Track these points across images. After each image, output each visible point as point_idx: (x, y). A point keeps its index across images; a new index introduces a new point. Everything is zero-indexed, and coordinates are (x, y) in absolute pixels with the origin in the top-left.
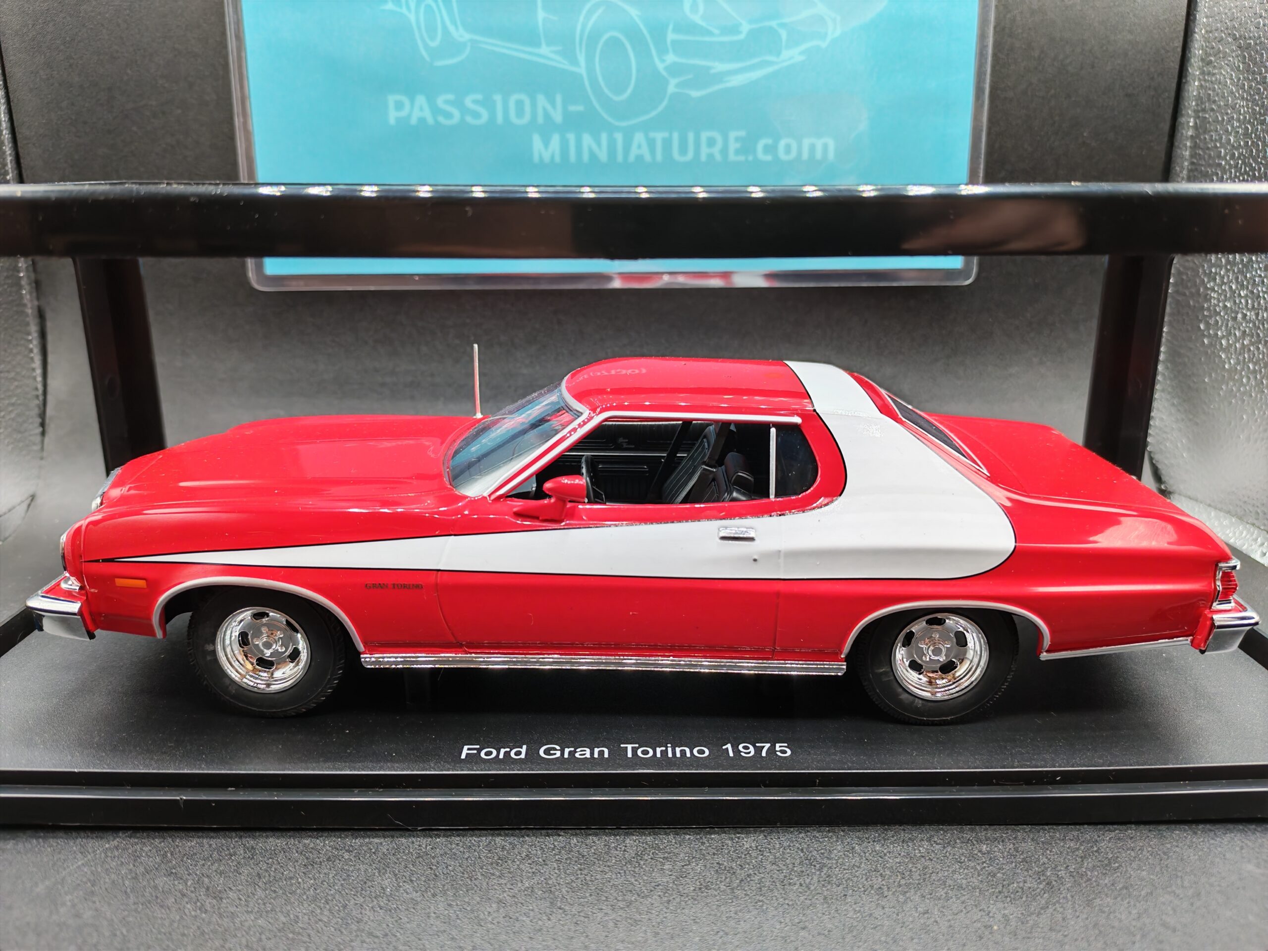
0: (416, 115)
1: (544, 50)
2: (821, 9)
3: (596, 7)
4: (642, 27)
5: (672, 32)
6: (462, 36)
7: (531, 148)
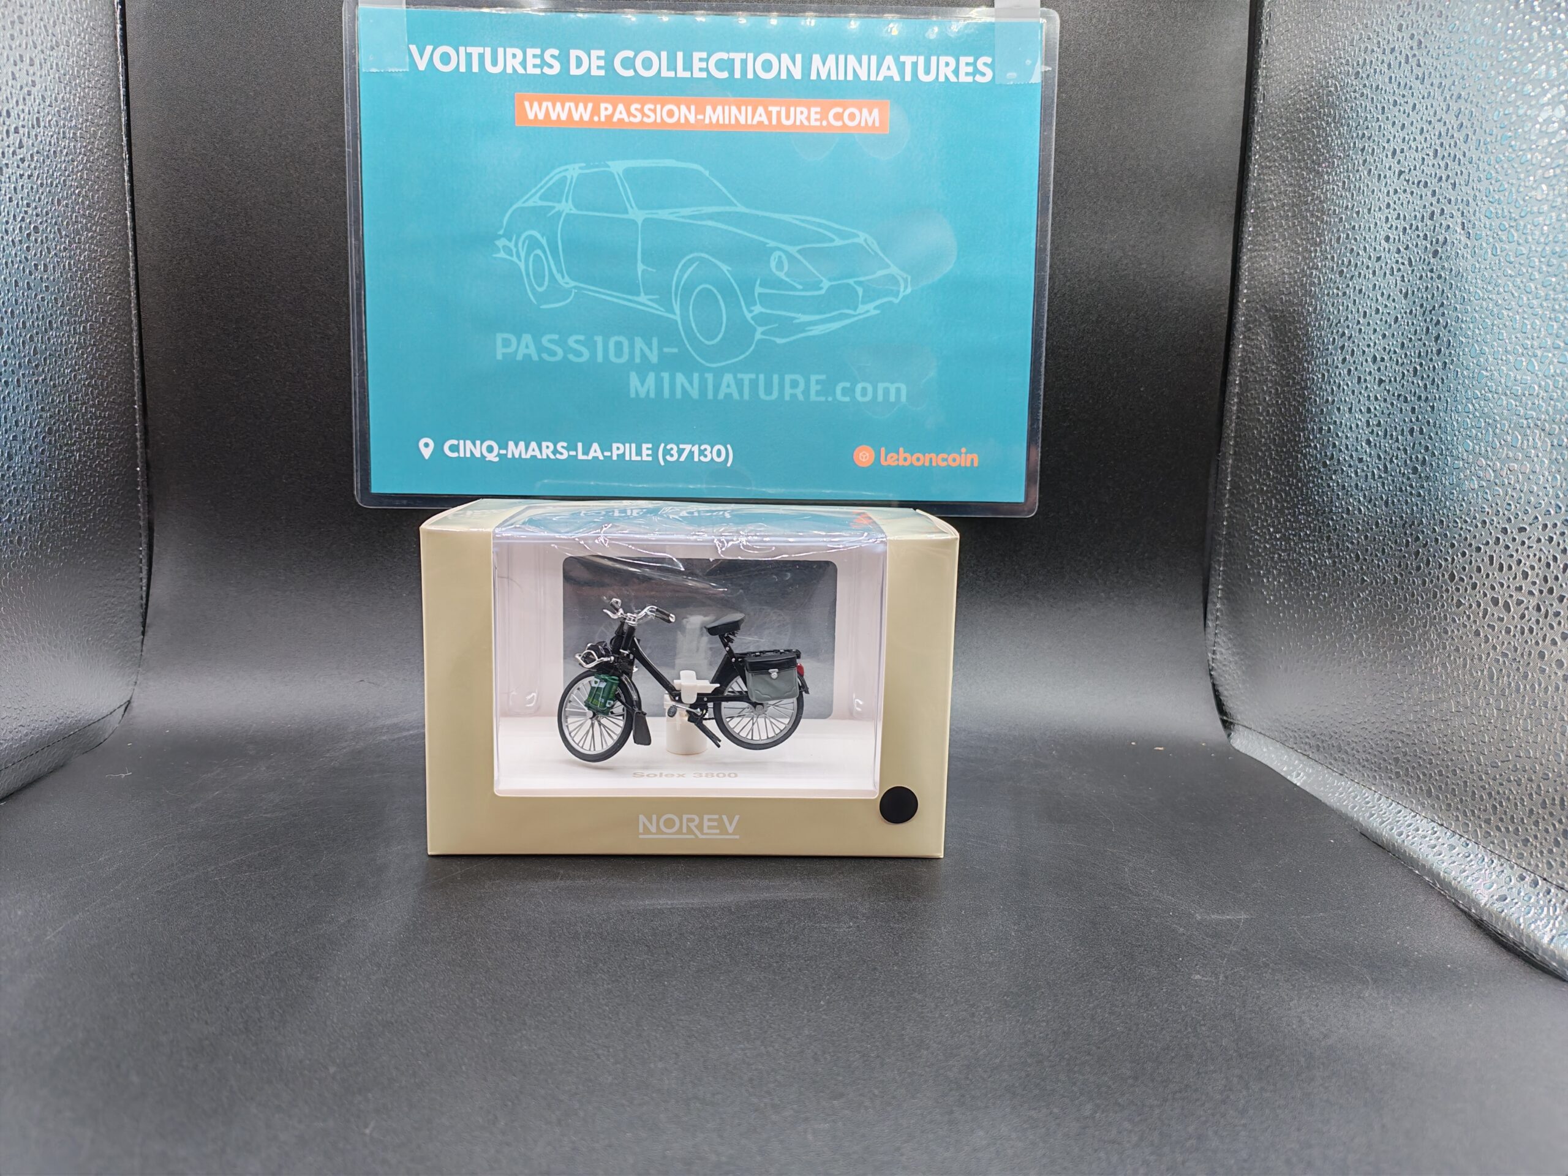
0: (522, 352)
1: (644, 298)
2: (894, 270)
3: (691, 262)
4: (733, 282)
5: (761, 285)
6: (567, 283)
7: (628, 384)
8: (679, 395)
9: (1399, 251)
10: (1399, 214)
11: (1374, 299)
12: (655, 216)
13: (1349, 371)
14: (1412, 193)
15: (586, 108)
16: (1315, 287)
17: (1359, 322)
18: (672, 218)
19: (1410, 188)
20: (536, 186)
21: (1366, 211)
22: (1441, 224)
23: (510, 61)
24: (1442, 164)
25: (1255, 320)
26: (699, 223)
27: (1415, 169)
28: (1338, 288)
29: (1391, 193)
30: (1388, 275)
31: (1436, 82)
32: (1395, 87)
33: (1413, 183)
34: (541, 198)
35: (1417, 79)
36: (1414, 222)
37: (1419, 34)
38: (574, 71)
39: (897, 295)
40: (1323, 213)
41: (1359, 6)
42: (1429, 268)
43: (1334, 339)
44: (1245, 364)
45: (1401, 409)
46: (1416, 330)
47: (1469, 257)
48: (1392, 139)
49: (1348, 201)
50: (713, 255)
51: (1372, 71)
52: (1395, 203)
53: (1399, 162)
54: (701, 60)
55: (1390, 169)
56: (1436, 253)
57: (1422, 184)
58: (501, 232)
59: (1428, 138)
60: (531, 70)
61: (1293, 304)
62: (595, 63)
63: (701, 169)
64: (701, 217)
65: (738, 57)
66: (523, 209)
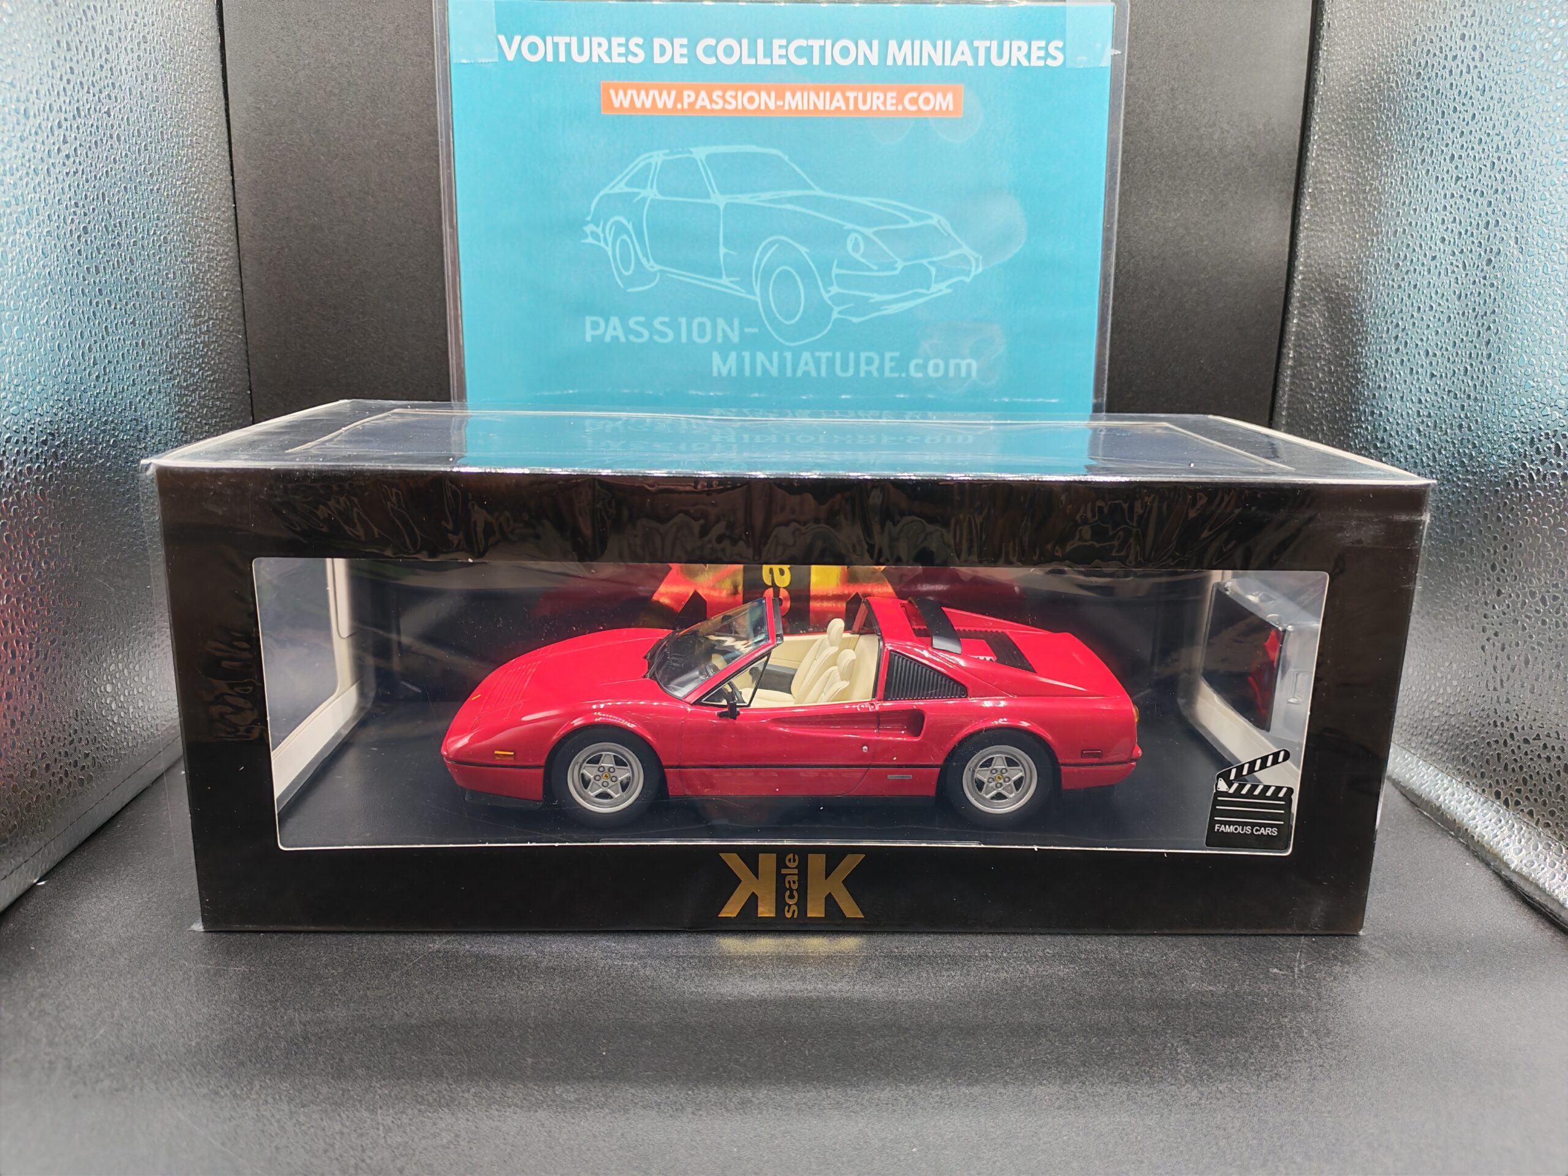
0: (610, 333)
1: (725, 280)
2: (966, 250)
3: (771, 244)
4: (811, 263)
5: (838, 267)
6: (652, 267)
7: (711, 364)
8: (759, 373)
9: (1454, 254)
10: (1455, 218)
11: (1428, 295)
12: (737, 201)
13: (1402, 361)
14: (1468, 200)
15: (669, 95)
16: (1371, 276)
17: (1413, 316)
18: (753, 202)
19: (1466, 194)
20: (622, 173)
21: (1423, 210)
22: (1495, 235)
23: (596, 50)
24: (1499, 177)
25: (1311, 298)
26: (778, 206)
27: (1472, 177)
28: (1393, 280)
29: (1448, 196)
30: (1442, 274)
31: (1496, 96)
32: (1456, 93)
33: (1470, 191)
34: (627, 185)
35: (1477, 90)
36: (1469, 228)
37: (1481, 47)
38: (657, 60)
39: (968, 274)
40: (1380, 205)
41: (1423, 8)
42: (1483, 274)
43: (1388, 329)
44: (1299, 339)
45: (1451, 405)
46: (1468, 332)
47: (1521, 271)
48: (1450, 144)
49: (1406, 197)
50: (793, 238)
51: (1434, 75)
52: (1451, 206)
53: (1457, 167)
54: (780, 47)
55: (1448, 172)
56: (1489, 261)
57: (1478, 193)
58: (589, 218)
59: (1486, 148)
60: (616, 59)
61: (1348, 289)
62: (679, 50)
63: (780, 153)
64: (780, 201)
65: (816, 44)
66: (608, 195)
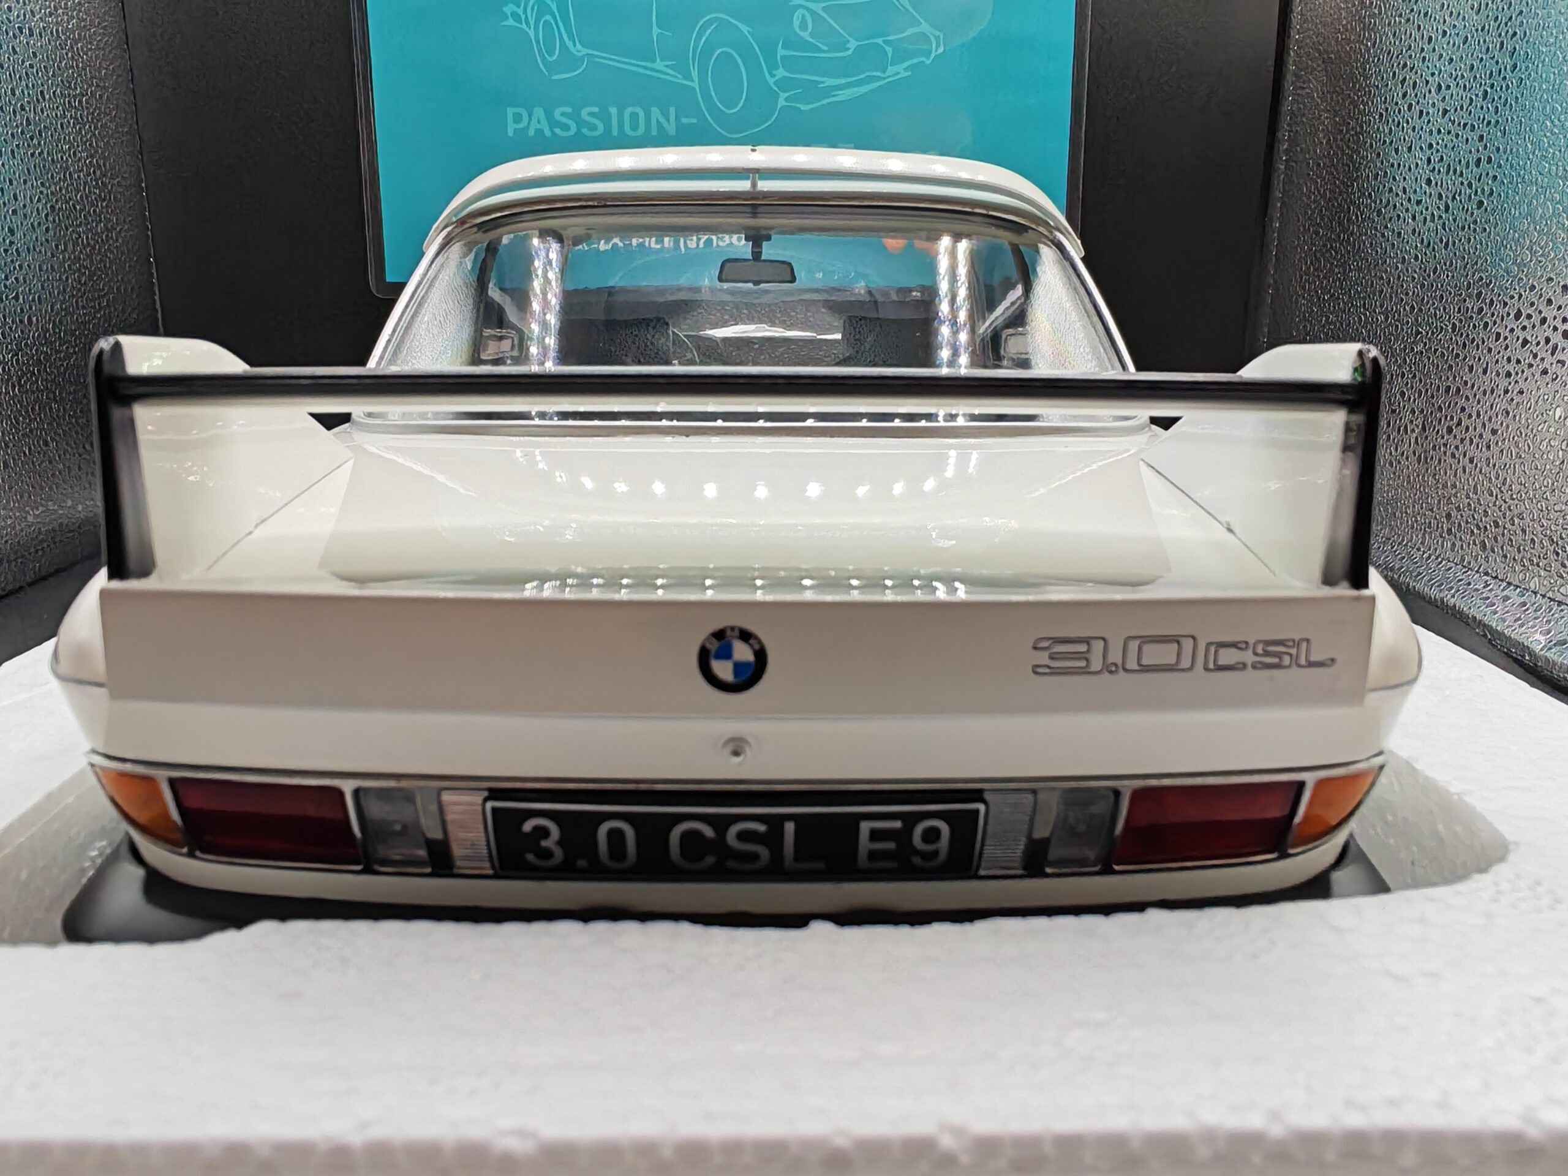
0: (534, 127)
1: (659, 65)
2: (925, 27)
3: (709, 23)
4: (753, 44)
5: (782, 48)
6: (579, 52)
39: (928, 57)
50: (732, 17)
